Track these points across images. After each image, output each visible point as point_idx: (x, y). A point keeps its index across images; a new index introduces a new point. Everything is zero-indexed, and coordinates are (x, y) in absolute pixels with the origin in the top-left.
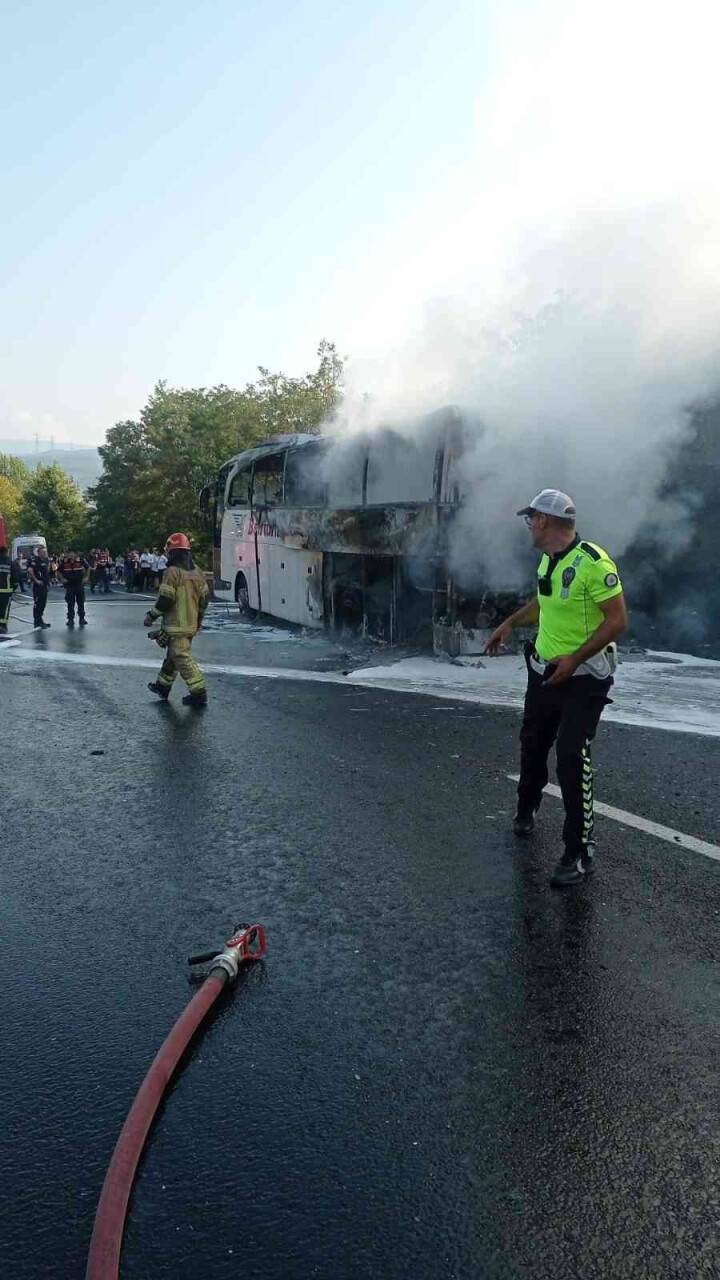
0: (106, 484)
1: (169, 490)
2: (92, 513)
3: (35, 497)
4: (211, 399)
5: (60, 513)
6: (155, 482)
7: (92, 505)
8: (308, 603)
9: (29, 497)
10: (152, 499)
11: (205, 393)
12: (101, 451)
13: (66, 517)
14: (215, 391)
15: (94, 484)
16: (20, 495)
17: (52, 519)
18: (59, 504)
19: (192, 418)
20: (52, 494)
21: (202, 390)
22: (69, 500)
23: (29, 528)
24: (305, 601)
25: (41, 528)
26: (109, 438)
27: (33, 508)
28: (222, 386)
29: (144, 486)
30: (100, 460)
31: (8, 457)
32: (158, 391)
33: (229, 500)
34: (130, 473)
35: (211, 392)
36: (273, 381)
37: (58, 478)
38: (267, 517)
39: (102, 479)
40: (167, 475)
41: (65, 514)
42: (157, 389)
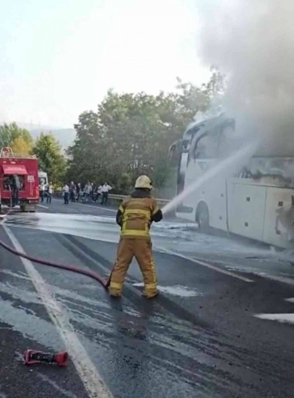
0: (78, 145)
2: (69, 161)
3: (38, 151)
4: (137, 99)
5: (50, 159)
7: (71, 157)
9: (36, 150)
11: (133, 97)
12: (76, 126)
13: (55, 163)
14: (139, 95)
16: (31, 150)
18: (51, 155)
19: (129, 109)
20: (48, 149)
21: (132, 94)
22: (57, 153)
25: (42, 168)
26: (81, 120)
28: (142, 92)
30: (75, 132)
32: (109, 93)
35: (136, 95)
37: (51, 141)
39: (77, 142)
41: (54, 161)
42: (109, 92)
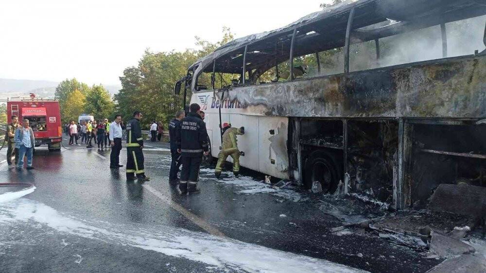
0: (123, 93)
1: (152, 95)
2: (116, 106)
3: (91, 99)
4: (169, 57)
5: (103, 106)
6: (146, 91)
7: (116, 102)
8: (270, 156)
9: (88, 99)
10: (144, 99)
11: (166, 55)
12: (121, 78)
13: (105, 108)
14: (171, 53)
15: (117, 92)
16: (85, 98)
17: (99, 109)
18: (102, 102)
19: (163, 63)
20: (99, 98)
21: (165, 53)
22: (107, 100)
23: (88, 112)
24: (269, 155)
25: (94, 112)
26: (125, 74)
27: (90, 104)
29: (140, 93)
30: (120, 82)
31: (81, 84)
33: (195, 88)
34: (133, 88)
35: (169, 53)
36: (202, 43)
37: (102, 91)
38: (228, 95)
39: (121, 91)
40: (151, 88)
42: (146, 51)
